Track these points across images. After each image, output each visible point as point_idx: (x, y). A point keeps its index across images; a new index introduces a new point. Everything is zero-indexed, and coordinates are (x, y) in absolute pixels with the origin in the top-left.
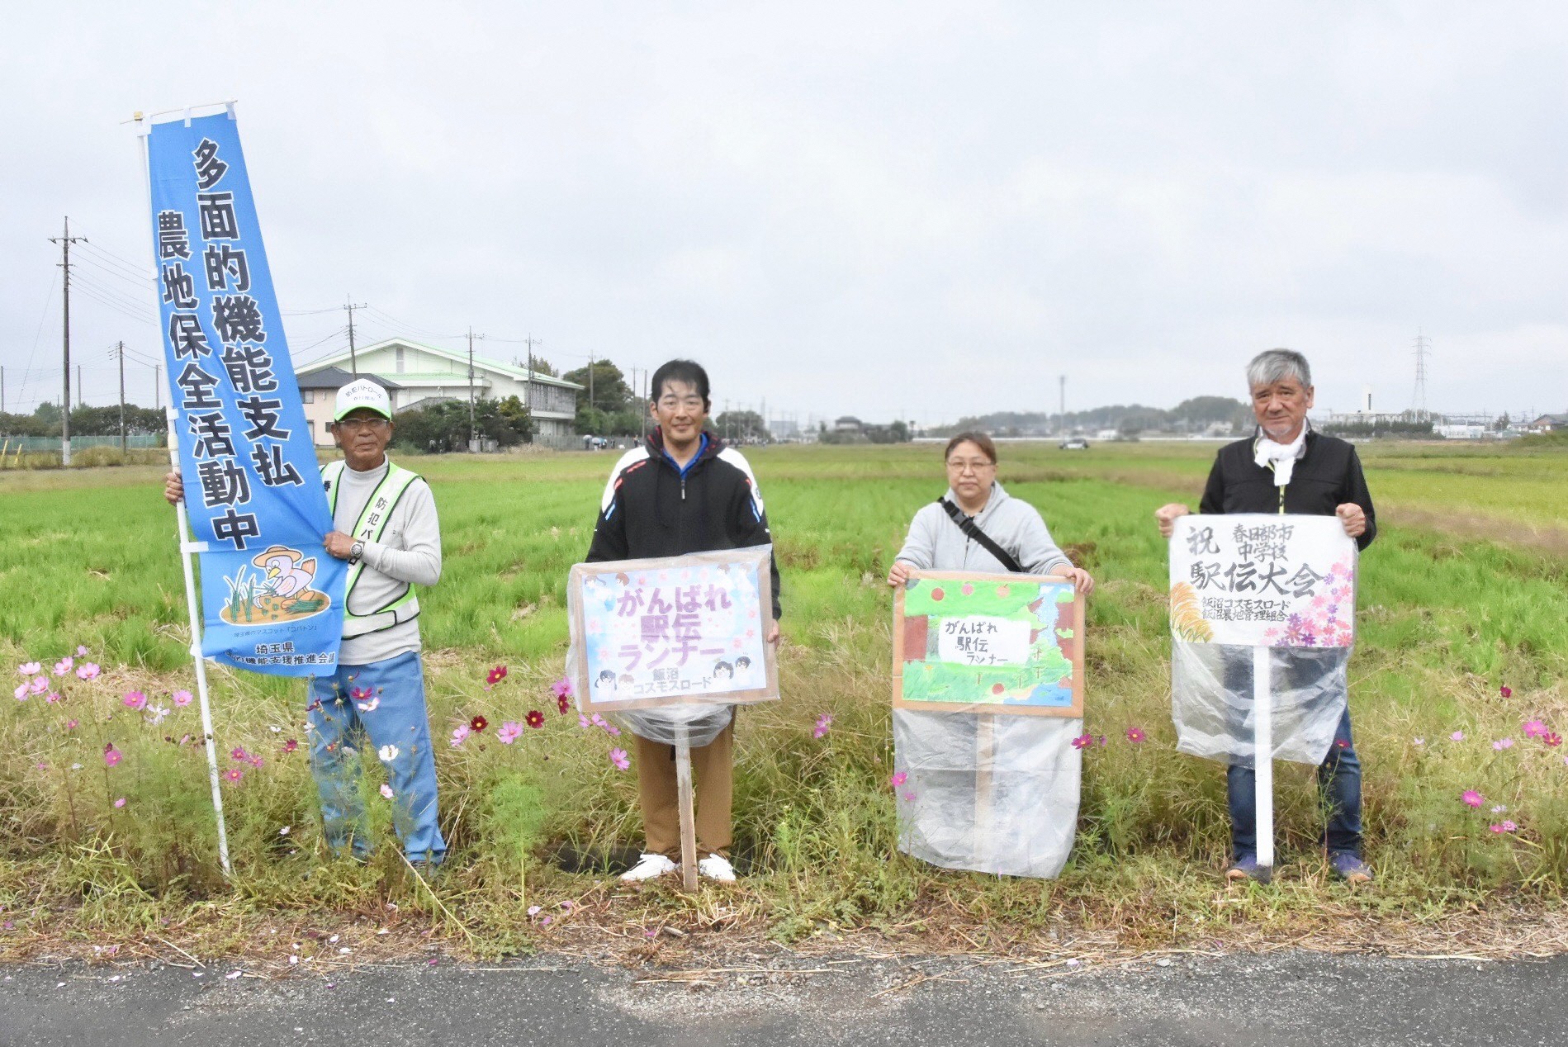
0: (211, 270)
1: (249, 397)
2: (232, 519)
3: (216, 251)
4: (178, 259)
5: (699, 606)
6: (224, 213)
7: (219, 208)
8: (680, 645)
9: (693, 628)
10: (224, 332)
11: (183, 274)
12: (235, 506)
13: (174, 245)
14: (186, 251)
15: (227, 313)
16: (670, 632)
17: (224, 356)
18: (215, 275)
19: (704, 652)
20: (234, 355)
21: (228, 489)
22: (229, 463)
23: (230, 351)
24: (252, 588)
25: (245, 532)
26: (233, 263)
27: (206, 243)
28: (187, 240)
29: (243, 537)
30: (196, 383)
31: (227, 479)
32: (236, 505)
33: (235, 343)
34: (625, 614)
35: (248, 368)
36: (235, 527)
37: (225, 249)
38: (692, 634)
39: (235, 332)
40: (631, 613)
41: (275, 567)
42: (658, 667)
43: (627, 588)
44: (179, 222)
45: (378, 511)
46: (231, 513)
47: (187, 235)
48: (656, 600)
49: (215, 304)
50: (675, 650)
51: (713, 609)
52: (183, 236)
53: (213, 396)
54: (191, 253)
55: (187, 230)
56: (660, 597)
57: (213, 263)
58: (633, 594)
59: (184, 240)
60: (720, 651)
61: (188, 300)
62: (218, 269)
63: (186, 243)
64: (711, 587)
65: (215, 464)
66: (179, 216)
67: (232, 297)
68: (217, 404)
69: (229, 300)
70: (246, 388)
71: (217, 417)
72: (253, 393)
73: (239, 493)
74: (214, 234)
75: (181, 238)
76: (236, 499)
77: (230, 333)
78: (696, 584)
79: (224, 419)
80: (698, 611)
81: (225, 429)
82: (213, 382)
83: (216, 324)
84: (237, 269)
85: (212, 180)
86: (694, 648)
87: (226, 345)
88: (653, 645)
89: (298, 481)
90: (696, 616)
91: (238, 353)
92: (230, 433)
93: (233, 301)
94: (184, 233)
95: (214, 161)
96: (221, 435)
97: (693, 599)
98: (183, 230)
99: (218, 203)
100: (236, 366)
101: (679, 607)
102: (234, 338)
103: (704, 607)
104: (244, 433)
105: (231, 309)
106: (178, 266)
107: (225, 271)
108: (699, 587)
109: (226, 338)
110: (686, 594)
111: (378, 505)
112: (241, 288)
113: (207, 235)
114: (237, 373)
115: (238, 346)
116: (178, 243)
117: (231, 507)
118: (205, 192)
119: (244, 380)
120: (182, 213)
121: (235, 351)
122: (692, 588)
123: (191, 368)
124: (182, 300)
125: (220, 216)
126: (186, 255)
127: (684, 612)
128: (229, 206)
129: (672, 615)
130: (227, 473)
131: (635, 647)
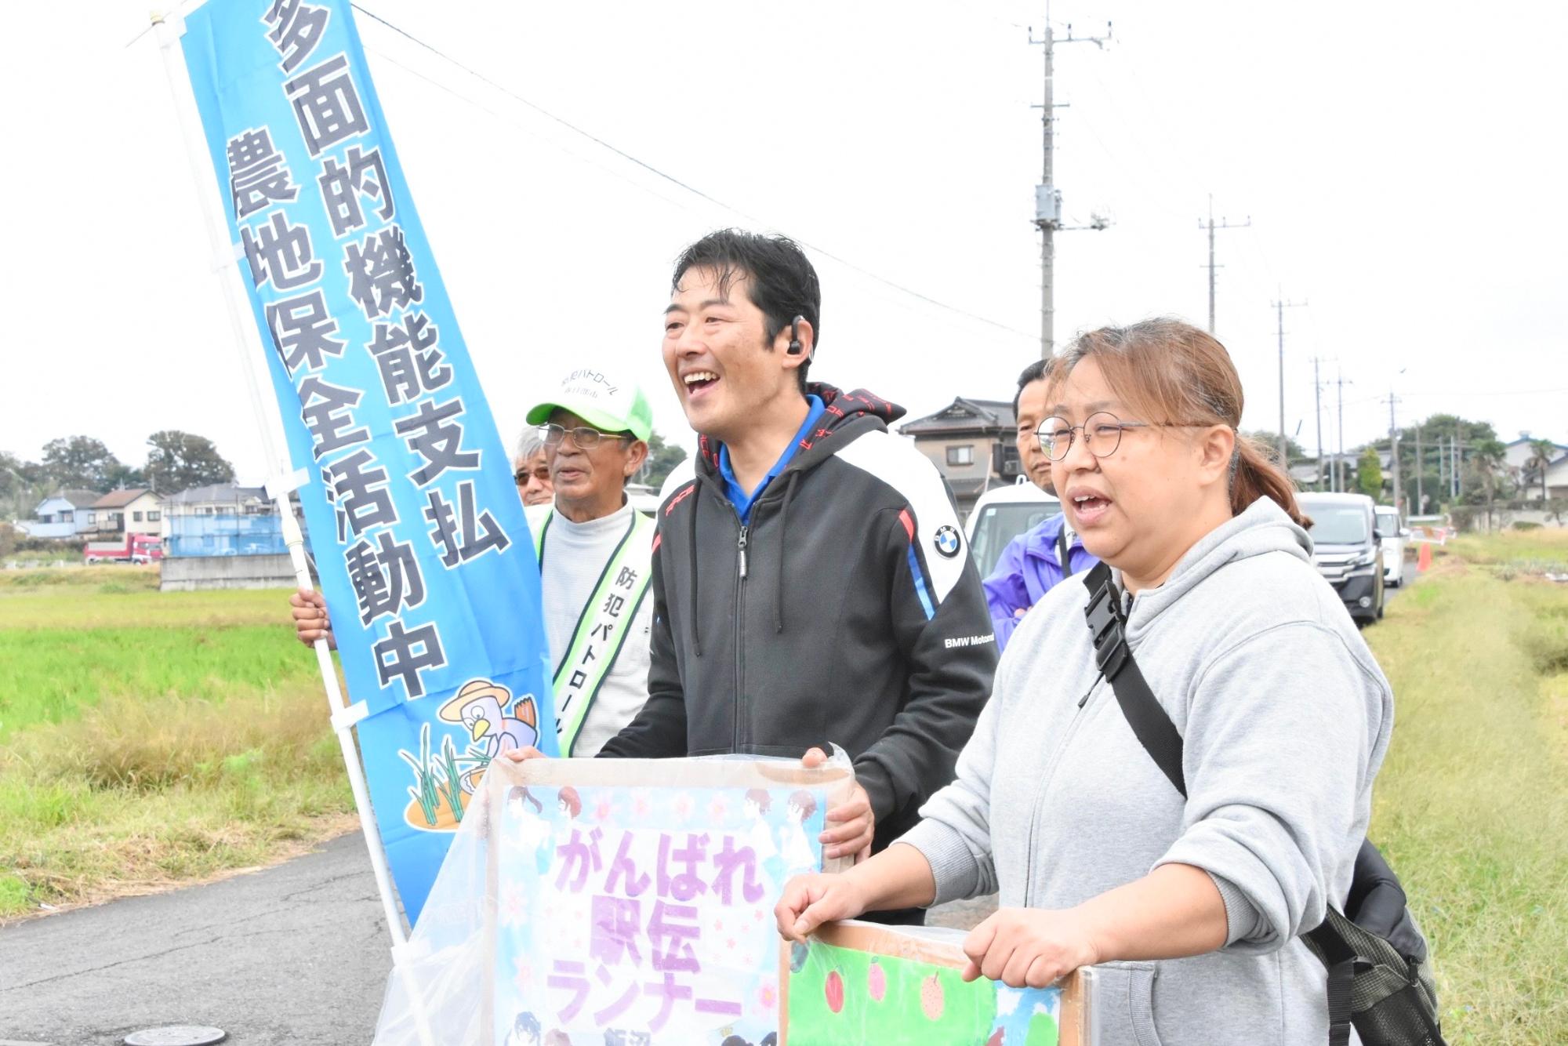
0: (332, 202)
1: (418, 405)
2: (400, 639)
3: (338, 167)
4: (276, 206)
5: (701, 887)
6: (339, 93)
7: (329, 89)
8: (658, 977)
9: (685, 941)
10: (370, 302)
11: (290, 229)
12: (405, 617)
13: (263, 187)
14: (288, 187)
15: (370, 265)
16: (643, 942)
17: (373, 342)
18: (344, 210)
19: (703, 1006)
20: (389, 337)
21: (388, 588)
22: (385, 539)
23: (382, 330)
24: (451, 761)
25: (422, 661)
26: (370, 174)
27: (317, 161)
28: (287, 169)
29: (418, 671)
30: (321, 411)
31: (384, 568)
32: (404, 613)
33: (388, 316)
34: (567, 887)
35: (413, 353)
36: (403, 653)
37: (354, 154)
38: (681, 954)
39: (388, 294)
40: (578, 886)
41: (479, 718)
42: (615, 1024)
43: (573, 824)
44: (265, 144)
45: (620, 591)
46: (396, 629)
47: (284, 160)
48: (624, 863)
49: (347, 259)
50: (651, 989)
51: (727, 900)
52: (278, 165)
53: (353, 423)
54: (298, 187)
55: (281, 153)
56: (630, 855)
57: (336, 187)
58: (586, 840)
59: (280, 170)
60: (732, 1008)
61: (303, 269)
62: (347, 197)
63: (285, 174)
64: (728, 841)
65: (363, 546)
66: (262, 135)
67: (376, 235)
68: (361, 436)
69: (371, 241)
70: (412, 392)
71: (363, 457)
72: (425, 396)
73: (406, 590)
74: (329, 138)
75: (274, 169)
76: (403, 602)
77: (378, 300)
78: (699, 833)
79: (375, 458)
80: (697, 901)
81: (378, 476)
82: (352, 398)
83: (353, 293)
84: (377, 182)
85: (305, 46)
86: (685, 992)
87: (375, 322)
88: (611, 969)
89: (502, 542)
90: (690, 913)
91: (396, 332)
92: (388, 479)
93: (379, 242)
94: (278, 159)
95: (303, 11)
96: (370, 488)
97: (691, 871)
98: (276, 153)
99: (323, 81)
100: (393, 356)
101: (664, 886)
102: (385, 307)
103: (710, 891)
104: (409, 476)
105: (376, 258)
106: (278, 219)
107: (358, 194)
108: (705, 839)
109: (373, 312)
110: (679, 856)
111: (621, 581)
112: (387, 213)
113: (315, 146)
114: (396, 367)
115: (396, 317)
116: (271, 180)
117: (397, 617)
118: (294, 74)
119: (409, 377)
120: (265, 127)
121: (389, 329)
122: (693, 840)
123: (312, 385)
124: (288, 275)
125: (333, 103)
126: (290, 194)
127: (670, 900)
128: (345, 78)
129: (649, 899)
130: (383, 558)
131: (578, 967)
